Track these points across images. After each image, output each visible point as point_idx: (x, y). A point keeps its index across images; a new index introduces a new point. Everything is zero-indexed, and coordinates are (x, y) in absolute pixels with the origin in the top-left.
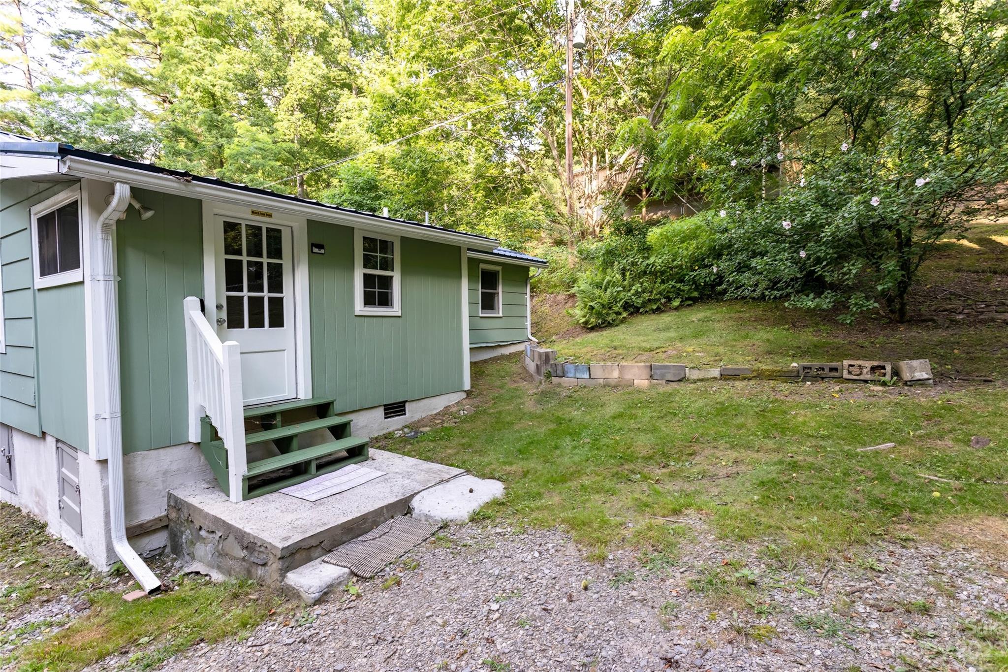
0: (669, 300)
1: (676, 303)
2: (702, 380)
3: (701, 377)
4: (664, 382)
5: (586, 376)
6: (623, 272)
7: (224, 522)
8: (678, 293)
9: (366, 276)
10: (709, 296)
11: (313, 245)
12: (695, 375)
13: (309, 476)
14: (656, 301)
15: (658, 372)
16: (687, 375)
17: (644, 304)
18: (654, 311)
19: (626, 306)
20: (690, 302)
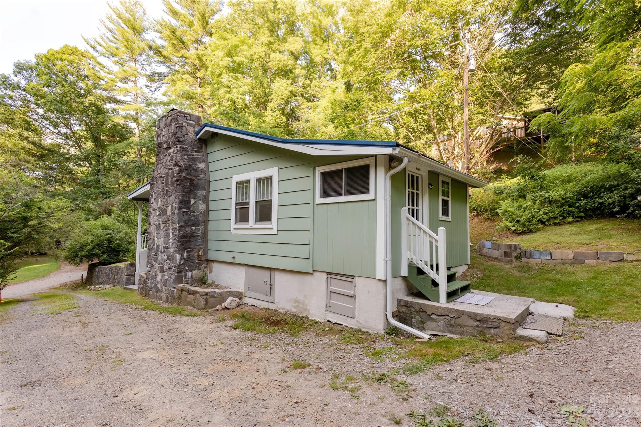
0: (564, 218)
1: (570, 219)
2: (637, 261)
3: (635, 259)
4: (608, 261)
5: (550, 258)
6: (534, 201)
7: (456, 310)
8: (570, 214)
9: (443, 200)
10: (591, 216)
11: (429, 184)
12: (631, 258)
13: (458, 297)
14: (556, 218)
15: (603, 256)
16: (625, 258)
17: (548, 220)
18: (555, 224)
19: (541, 221)
20: (579, 219)
